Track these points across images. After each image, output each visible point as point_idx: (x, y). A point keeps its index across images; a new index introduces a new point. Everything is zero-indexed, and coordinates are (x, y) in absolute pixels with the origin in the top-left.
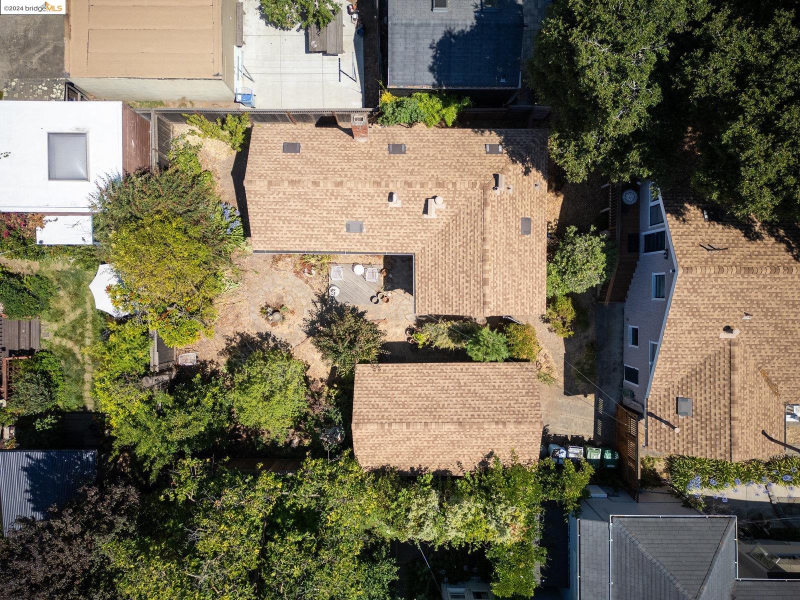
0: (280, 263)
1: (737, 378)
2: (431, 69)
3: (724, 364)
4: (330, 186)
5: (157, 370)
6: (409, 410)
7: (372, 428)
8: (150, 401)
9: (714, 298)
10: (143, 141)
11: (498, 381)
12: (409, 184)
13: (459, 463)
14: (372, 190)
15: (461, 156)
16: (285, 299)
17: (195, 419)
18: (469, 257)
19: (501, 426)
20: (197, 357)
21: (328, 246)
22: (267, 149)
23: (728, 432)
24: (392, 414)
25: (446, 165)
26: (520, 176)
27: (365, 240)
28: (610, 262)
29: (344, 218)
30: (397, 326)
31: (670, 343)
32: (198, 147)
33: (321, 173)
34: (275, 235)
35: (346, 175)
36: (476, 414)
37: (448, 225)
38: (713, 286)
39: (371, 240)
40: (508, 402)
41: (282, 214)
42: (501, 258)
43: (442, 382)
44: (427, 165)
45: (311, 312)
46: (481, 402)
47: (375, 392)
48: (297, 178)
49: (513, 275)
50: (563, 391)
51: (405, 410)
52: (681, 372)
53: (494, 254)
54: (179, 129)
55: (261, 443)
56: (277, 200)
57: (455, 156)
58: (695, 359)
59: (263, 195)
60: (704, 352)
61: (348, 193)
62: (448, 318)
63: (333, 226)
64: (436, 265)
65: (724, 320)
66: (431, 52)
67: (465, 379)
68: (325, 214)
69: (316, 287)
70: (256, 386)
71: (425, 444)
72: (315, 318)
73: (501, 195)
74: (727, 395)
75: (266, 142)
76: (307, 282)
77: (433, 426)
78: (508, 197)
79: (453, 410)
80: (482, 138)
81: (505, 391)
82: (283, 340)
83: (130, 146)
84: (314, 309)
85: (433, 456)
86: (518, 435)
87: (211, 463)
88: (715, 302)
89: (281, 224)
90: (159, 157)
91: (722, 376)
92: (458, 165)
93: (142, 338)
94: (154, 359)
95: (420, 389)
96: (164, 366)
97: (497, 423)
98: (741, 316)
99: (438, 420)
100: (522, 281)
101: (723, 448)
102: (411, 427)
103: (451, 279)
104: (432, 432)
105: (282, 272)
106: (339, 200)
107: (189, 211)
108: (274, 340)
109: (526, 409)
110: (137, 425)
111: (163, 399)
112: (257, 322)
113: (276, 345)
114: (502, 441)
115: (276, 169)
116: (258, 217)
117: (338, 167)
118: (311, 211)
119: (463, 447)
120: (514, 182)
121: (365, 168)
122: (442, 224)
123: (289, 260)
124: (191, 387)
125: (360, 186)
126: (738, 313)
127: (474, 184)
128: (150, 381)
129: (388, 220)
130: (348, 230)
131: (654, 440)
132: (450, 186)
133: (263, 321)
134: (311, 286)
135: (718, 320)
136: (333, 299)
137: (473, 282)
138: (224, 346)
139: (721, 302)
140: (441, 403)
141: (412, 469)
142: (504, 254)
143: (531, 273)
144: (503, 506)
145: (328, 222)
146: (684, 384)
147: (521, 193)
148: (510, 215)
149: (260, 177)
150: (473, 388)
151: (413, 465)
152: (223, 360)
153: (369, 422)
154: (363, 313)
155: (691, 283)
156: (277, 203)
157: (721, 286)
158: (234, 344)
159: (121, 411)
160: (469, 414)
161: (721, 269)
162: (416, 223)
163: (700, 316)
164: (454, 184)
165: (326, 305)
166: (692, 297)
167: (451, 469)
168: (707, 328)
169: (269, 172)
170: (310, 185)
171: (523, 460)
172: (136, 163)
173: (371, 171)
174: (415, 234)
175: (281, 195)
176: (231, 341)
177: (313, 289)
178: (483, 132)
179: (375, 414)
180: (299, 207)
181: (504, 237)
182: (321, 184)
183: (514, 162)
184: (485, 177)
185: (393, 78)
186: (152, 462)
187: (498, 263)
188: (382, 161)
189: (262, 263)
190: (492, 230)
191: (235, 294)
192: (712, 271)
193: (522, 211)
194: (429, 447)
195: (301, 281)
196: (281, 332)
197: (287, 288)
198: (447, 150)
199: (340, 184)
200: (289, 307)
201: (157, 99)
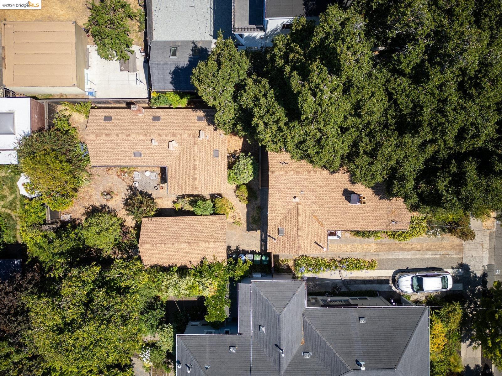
0: (110, 171)
1: (300, 218)
2: (171, 83)
3: (295, 213)
4: (124, 136)
5: (50, 222)
6: (166, 238)
7: (148, 246)
8: (46, 236)
9: (287, 184)
10: (42, 114)
11: (208, 224)
12: (160, 135)
13: (190, 262)
14: (144, 138)
15: (185, 122)
16: (113, 188)
17: (65, 243)
18: (189, 168)
19: (207, 244)
20: (71, 217)
21: (126, 163)
22: (96, 119)
23: (297, 242)
24: (158, 240)
25: (178, 126)
26: (213, 131)
27: (143, 160)
28: (254, 169)
29: (132, 150)
30: (168, 200)
31: (272, 204)
32: (70, 116)
33: (121, 130)
34: (101, 159)
35: (132, 131)
36: (196, 239)
37: (180, 153)
38: (285, 179)
39: (146, 160)
40: (211, 233)
41: (103, 149)
42: (203, 168)
43: (182, 225)
44: (169, 126)
45: (125, 194)
46: (199, 234)
47: (151, 230)
48: (109, 133)
49: (209, 176)
50: (246, 229)
51: (164, 238)
52: (280, 217)
53: (200, 166)
54: (60, 108)
55: (102, 257)
56: (100, 143)
57: (183, 122)
58: (284, 211)
59: (94, 141)
60: (287, 208)
61: (132, 139)
62: (189, 196)
63: (127, 154)
64: (176, 172)
65: (293, 194)
66: (170, 76)
67: (193, 223)
68: (123, 149)
69: (128, 182)
70: (93, 228)
71: (174, 253)
72: (128, 197)
73: (203, 140)
74: (297, 226)
75: (96, 116)
76: (123, 180)
77: (176, 245)
78: (206, 140)
79: (186, 237)
80: (196, 114)
81: (211, 228)
82: (113, 208)
83: (34, 118)
84: (127, 193)
85: (178, 259)
86: (215, 248)
87: (70, 261)
88: (287, 186)
89: (103, 154)
90: (49, 122)
91: (295, 218)
92: (183, 127)
93: (41, 207)
94: (48, 217)
95: (172, 228)
96: (54, 220)
97: (205, 242)
98: (300, 192)
99: (179, 241)
100: (215, 178)
101: (296, 249)
102: (166, 246)
103: (182, 178)
104: (176, 248)
105: (111, 176)
106: (129, 143)
107: (60, 149)
108: (108, 208)
109: (219, 236)
110: (40, 247)
111: (52, 235)
112: (99, 199)
113: (109, 211)
114: (209, 250)
115: (100, 129)
116: (93, 151)
117: (128, 128)
118: (116, 147)
119: (192, 254)
120: (209, 134)
121: (141, 128)
122: (178, 153)
123: (114, 169)
124: (65, 230)
125: (138, 136)
126: (298, 190)
127: (190, 135)
128: (46, 227)
129: (153, 151)
130: (135, 156)
131: (271, 247)
132: (179, 136)
133: (102, 199)
134: (125, 182)
135: (290, 194)
136: (135, 188)
137: (191, 179)
138: (84, 211)
139: (290, 186)
140: (181, 234)
141: (169, 265)
142: (205, 166)
143: (219, 174)
144: (206, 279)
145: (125, 152)
146: (281, 222)
147: (213, 139)
148: (208, 149)
149: (92, 133)
150: (196, 227)
151: (169, 264)
152: (84, 218)
153: (147, 243)
154: (151, 195)
155: (275, 178)
156: (101, 144)
157: (288, 179)
158: (89, 210)
159: (32, 240)
160: (193, 239)
161: (286, 172)
162: (166, 152)
163: (283, 192)
164: (181, 135)
165: (133, 191)
166: (277, 184)
167: (187, 265)
168: (286, 197)
169: (96, 131)
170: (115, 136)
171: (219, 259)
172: (38, 126)
173: (144, 129)
174: (166, 157)
175: (102, 141)
176: (87, 209)
177: (126, 183)
178: (197, 111)
179: (150, 240)
180: (111, 146)
181: (205, 158)
182: (120, 136)
183: (209, 125)
184: (195, 132)
185: (154, 87)
186: (46, 264)
187: (201, 170)
188: (149, 125)
189: (102, 171)
190: (198, 156)
191: (89, 186)
192: (283, 173)
193: (214, 147)
194: (176, 255)
195: (121, 180)
196: (111, 204)
197: (114, 183)
198: (179, 119)
199: (129, 135)
200: (115, 192)
201: (49, 94)
